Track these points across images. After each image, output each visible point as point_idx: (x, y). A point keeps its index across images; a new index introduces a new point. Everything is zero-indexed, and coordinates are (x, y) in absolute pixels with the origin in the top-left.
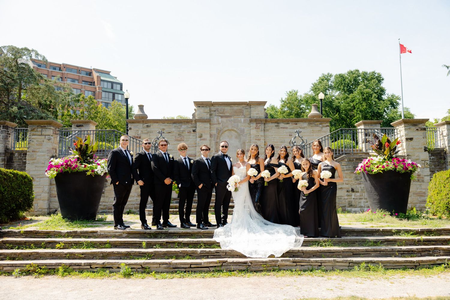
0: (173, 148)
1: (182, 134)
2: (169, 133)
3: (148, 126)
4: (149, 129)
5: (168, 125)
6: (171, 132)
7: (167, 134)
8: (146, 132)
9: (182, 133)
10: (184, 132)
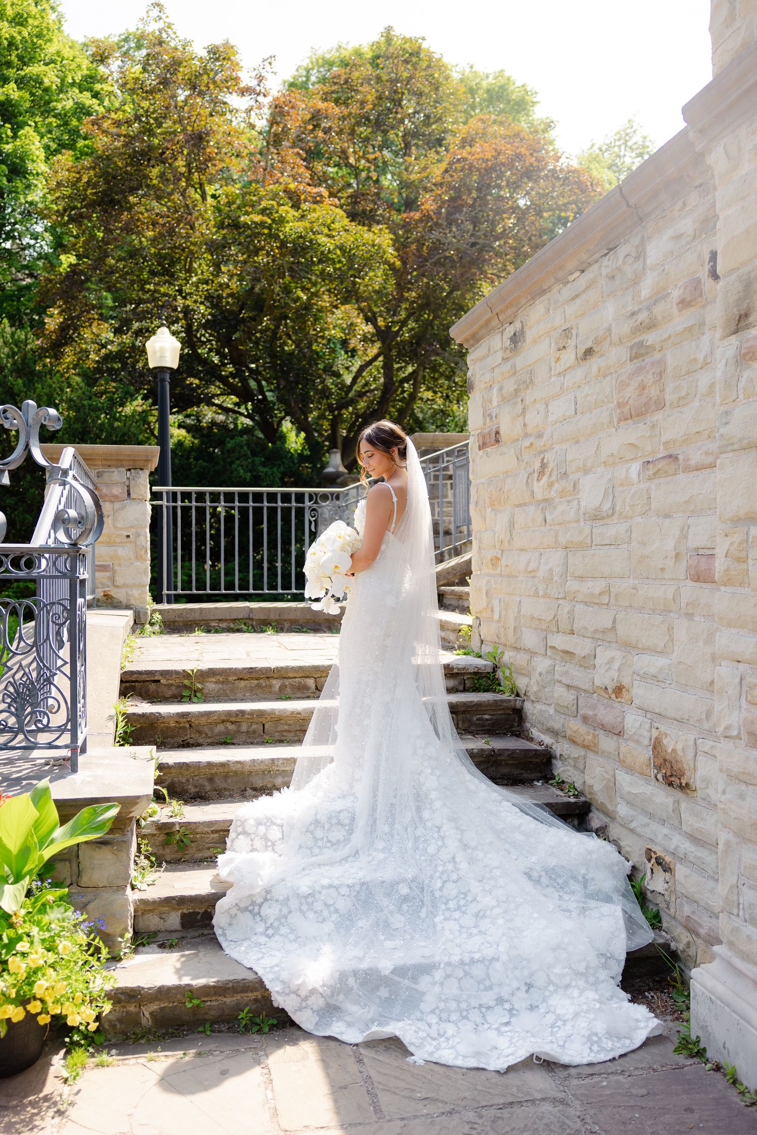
0: (606, 494)
1: (651, 338)
2: (589, 352)
3: (516, 339)
4: (521, 361)
5: (583, 281)
6: (597, 341)
7: (579, 373)
8: (510, 387)
9: (652, 325)
10: (658, 310)
